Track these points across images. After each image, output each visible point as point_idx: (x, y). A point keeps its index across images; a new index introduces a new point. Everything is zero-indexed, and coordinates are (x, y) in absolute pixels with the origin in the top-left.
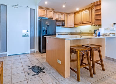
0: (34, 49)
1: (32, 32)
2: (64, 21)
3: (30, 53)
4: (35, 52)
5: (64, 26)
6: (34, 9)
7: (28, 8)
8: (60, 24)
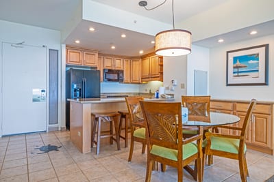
0: (57, 123)
1: (54, 92)
2: (122, 72)
3: (49, 132)
4: (60, 129)
5: (123, 80)
6: (57, 51)
7: (45, 48)
8: (115, 76)
